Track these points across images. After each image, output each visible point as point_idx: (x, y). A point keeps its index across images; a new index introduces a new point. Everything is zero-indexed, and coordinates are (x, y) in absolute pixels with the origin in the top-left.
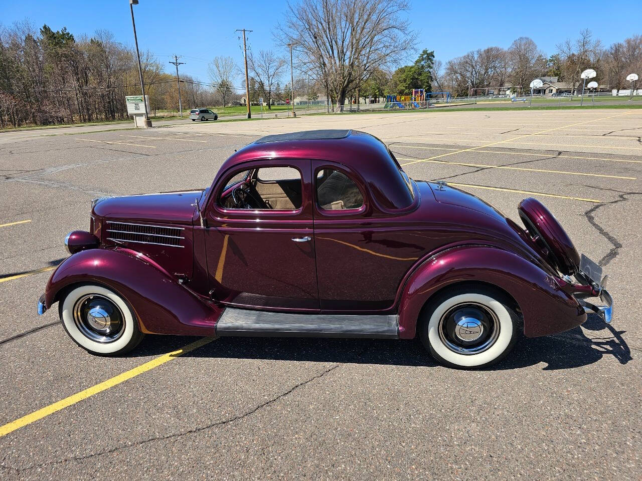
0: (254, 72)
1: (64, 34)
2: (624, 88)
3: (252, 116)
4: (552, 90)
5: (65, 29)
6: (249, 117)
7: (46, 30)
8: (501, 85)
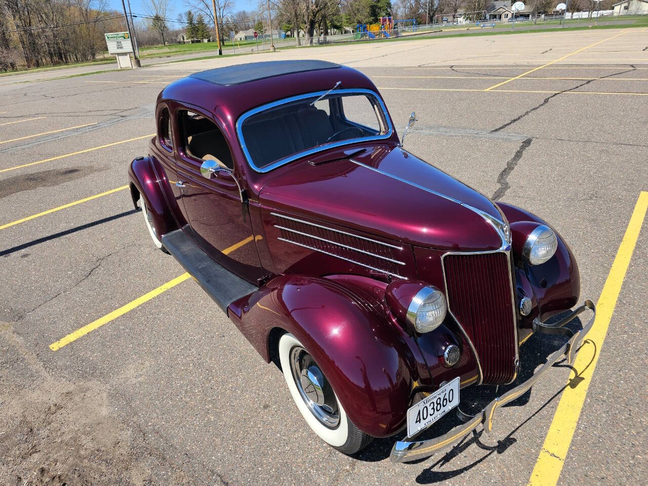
0: (203, 3)
2: (579, 10)
3: (223, 52)
4: (507, 15)
6: (220, 53)
8: (456, 11)
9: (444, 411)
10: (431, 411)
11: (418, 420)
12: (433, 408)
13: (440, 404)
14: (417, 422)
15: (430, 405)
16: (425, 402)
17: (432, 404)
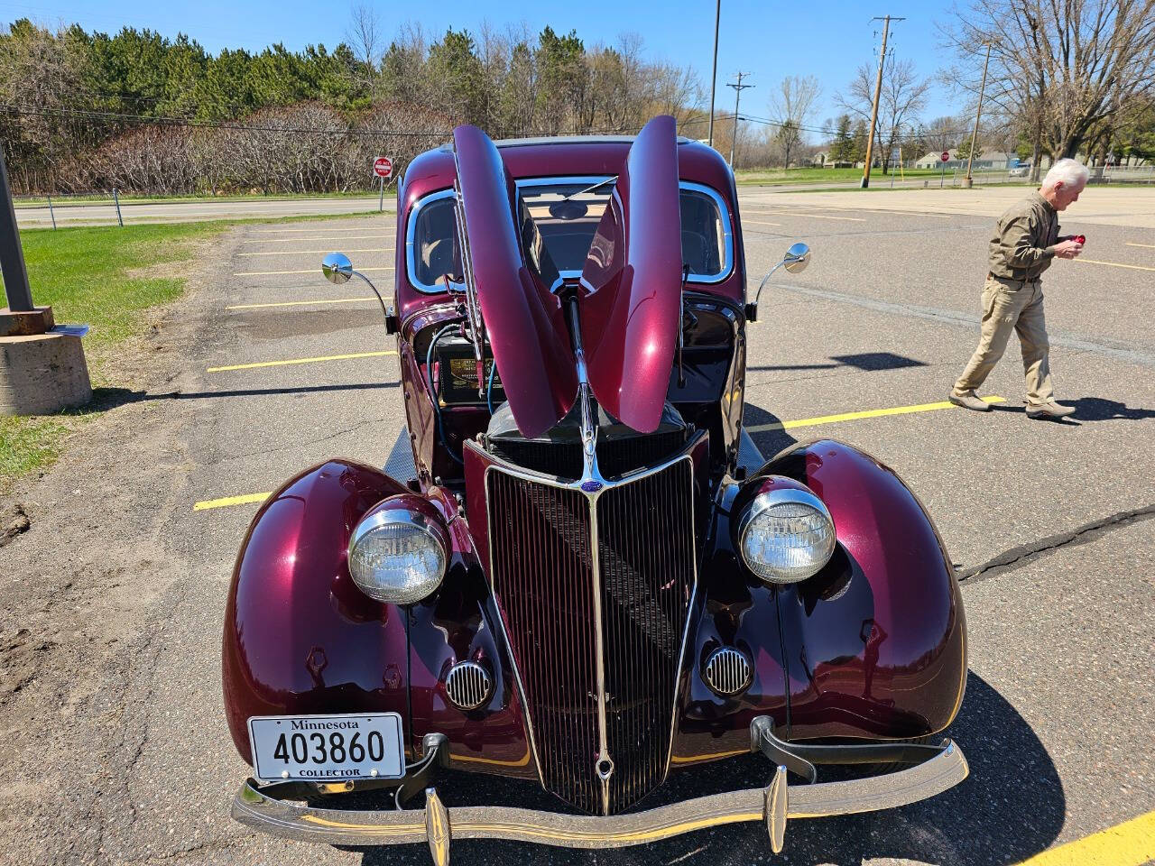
1: (571, 41)
3: (871, 182)
5: (575, 32)
6: (865, 184)
7: (549, 33)
9: (356, 772)
10: (313, 752)
11: (281, 753)
12: (321, 748)
13: (340, 747)
14: (277, 756)
15: (312, 737)
16: (297, 722)
17: (317, 739)
